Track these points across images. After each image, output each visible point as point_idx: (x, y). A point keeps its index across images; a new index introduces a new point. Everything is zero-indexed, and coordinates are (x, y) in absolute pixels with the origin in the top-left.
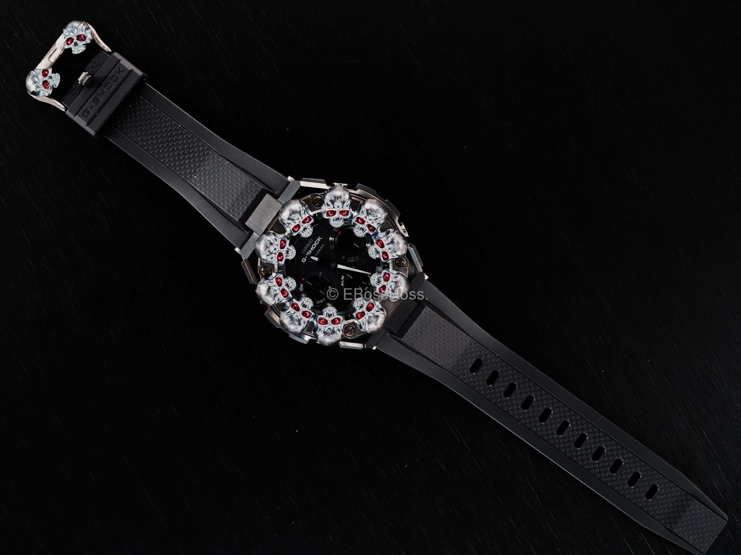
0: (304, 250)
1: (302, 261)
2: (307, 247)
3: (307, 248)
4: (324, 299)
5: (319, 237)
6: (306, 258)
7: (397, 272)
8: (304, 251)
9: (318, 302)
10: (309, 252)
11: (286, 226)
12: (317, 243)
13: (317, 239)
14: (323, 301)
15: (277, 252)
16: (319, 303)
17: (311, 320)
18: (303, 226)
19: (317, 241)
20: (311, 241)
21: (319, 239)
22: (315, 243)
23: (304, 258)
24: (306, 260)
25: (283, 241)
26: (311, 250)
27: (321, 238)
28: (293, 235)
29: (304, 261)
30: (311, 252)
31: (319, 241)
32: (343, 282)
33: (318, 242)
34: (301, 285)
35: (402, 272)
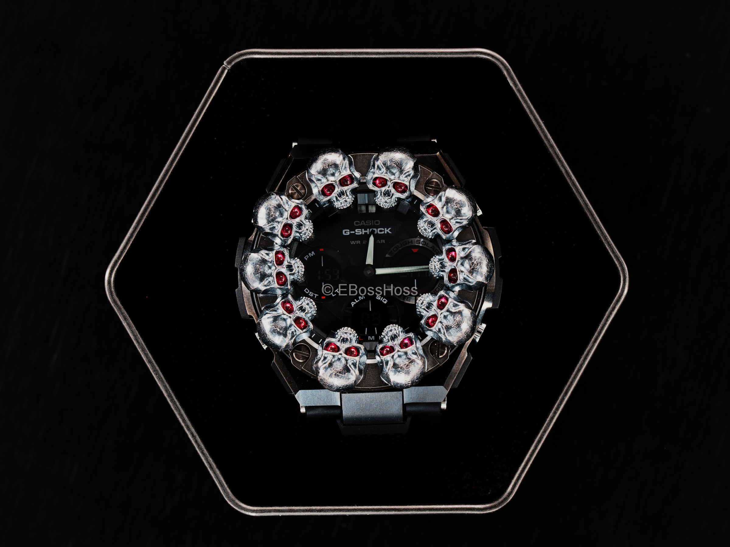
0: (359, 222)
1: (344, 231)
2: (366, 223)
3: (364, 224)
4: (316, 295)
5: (390, 229)
6: (351, 232)
7: (423, 355)
8: (357, 223)
9: (307, 291)
10: (362, 231)
11: (372, 170)
12: (381, 231)
13: (386, 229)
14: (314, 296)
15: (331, 181)
16: (307, 293)
17: (279, 292)
18: (389, 187)
19: (383, 229)
20: (377, 223)
21: (388, 231)
22: (379, 229)
23: (348, 230)
24: (348, 234)
25: (351, 178)
26: (366, 231)
27: (390, 232)
28: (368, 186)
29: (345, 233)
30: (363, 234)
31: (386, 233)
32: (357, 302)
33: (383, 232)
34: (313, 252)
35: (428, 361)
